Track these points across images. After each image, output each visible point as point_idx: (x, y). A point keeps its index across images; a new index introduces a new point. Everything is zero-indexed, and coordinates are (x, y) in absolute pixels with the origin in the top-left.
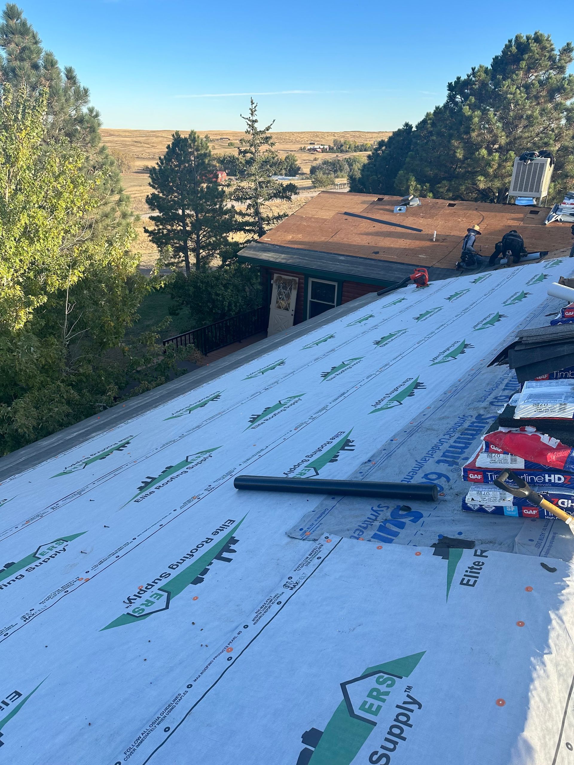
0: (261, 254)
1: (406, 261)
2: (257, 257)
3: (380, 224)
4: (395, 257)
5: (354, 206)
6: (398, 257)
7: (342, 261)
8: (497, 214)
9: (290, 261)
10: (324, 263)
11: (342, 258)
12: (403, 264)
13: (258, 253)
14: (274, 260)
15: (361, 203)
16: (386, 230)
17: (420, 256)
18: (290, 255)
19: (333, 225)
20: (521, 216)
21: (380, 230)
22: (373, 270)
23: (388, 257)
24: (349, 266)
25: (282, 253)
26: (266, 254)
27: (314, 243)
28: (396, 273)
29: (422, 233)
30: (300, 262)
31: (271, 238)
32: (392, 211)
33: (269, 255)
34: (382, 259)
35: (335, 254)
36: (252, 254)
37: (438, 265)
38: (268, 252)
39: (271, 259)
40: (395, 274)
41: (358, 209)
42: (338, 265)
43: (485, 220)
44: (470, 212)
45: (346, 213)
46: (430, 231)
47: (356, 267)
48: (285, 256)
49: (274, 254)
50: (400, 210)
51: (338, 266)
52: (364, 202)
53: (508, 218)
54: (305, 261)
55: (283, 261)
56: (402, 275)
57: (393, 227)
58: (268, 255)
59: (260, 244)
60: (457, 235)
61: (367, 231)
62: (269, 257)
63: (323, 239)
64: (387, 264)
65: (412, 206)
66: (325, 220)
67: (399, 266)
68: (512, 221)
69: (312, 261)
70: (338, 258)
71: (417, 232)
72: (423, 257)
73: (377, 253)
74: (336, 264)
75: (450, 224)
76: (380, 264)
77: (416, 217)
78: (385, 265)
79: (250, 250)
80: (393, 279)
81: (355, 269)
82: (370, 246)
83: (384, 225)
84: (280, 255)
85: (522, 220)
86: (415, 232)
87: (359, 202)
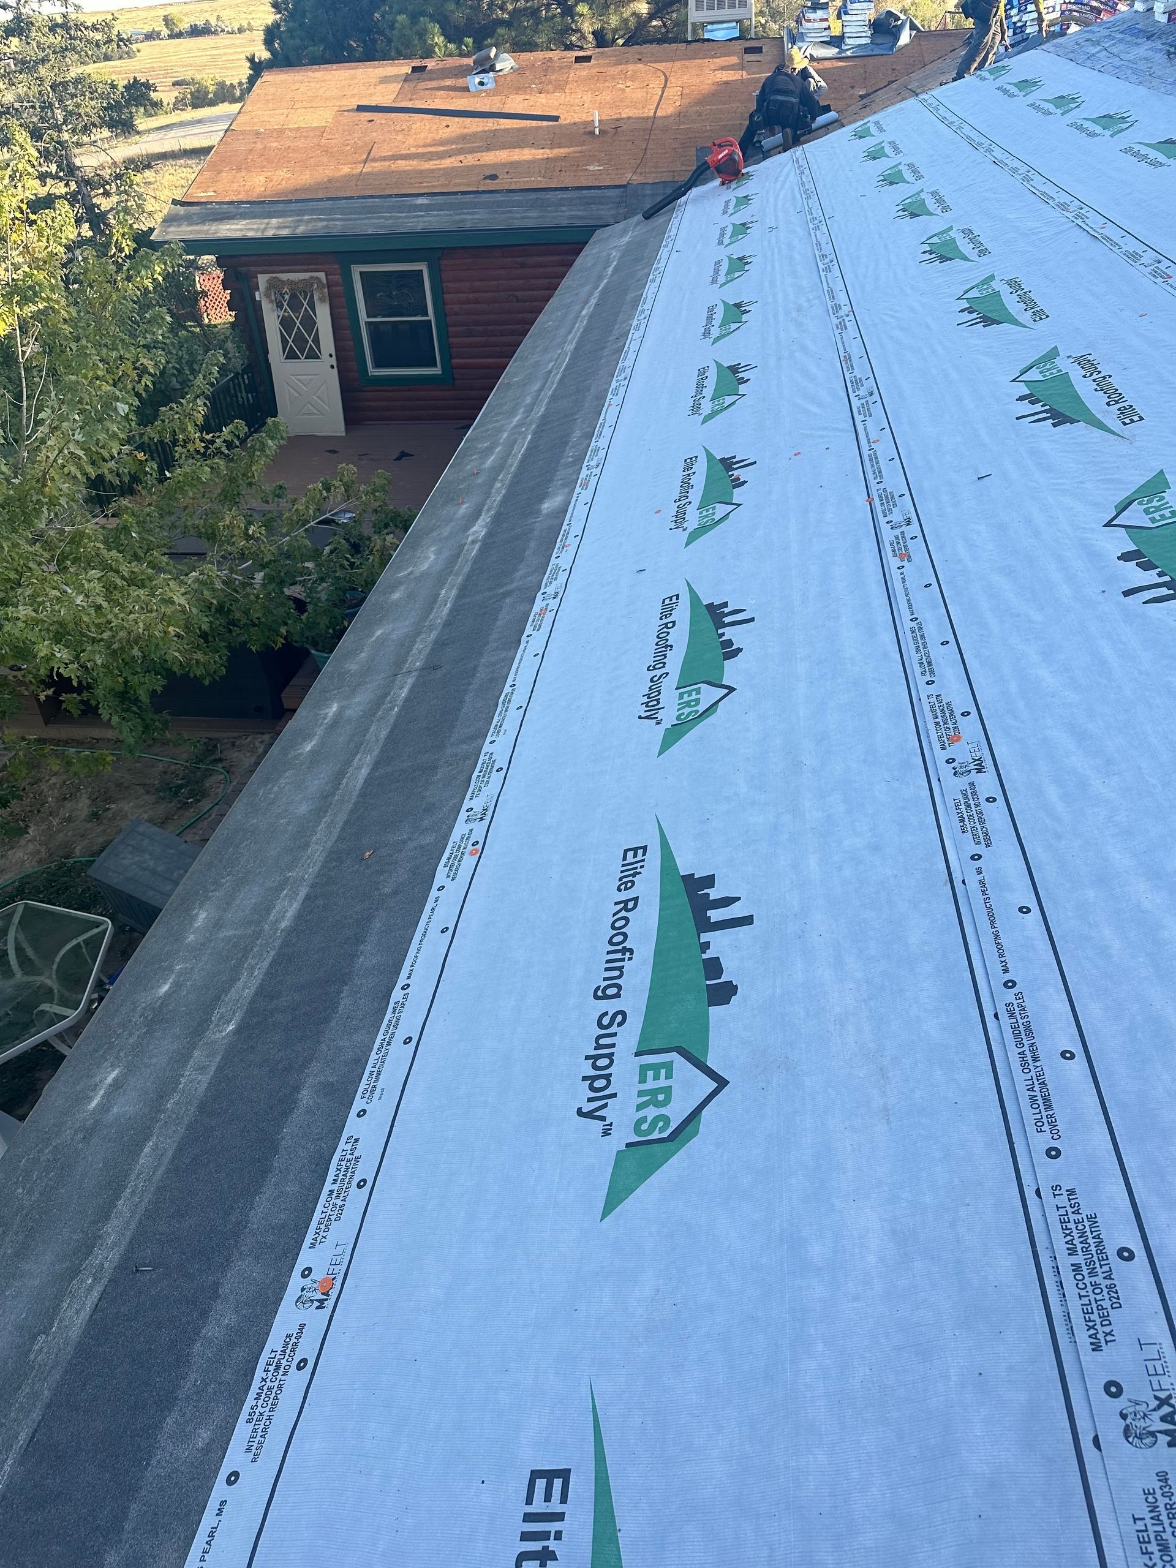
0: (214, 228)
1: (568, 181)
2: (210, 237)
3: (457, 119)
4: (539, 179)
5: (369, 92)
6: (544, 177)
7: (427, 208)
8: (687, 63)
9: (301, 230)
10: (386, 218)
11: (420, 201)
12: (566, 189)
13: (206, 228)
14: (259, 235)
15: (381, 82)
16: (479, 129)
17: (591, 168)
18: (290, 216)
19: (348, 137)
20: (734, 60)
21: (466, 130)
22: (510, 212)
23: (525, 182)
24: (451, 215)
25: (270, 215)
26: (228, 227)
27: (330, 181)
28: (564, 208)
29: (560, 121)
30: (327, 227)
31: (212, 189)
32: (467, 89)
33: (239, 227)
34: (513, 187)
35: (397, 196)
36: (191, 232)
37: (637, 179)
38: (232, 221)
39: (251, 234)
40: (562, 211)
41: (385, 96)
42: (422, 216)
43: (672, 79)
44: (631, 67)
45: (361, 109)
46: (576, 116)
47: (472, 214)
48: (280, 220)
49: (248, 221)
50: (481, 83)
51: (425, 219)
52: (385, 80)
53: (712, 67)
54: (338, 223)
55: (285, 232)
56: (579, 210)
57: (491, 120)
58: (233, 227)
59: (198, 208)
60: (634, 116)
61: (437, 137)
62: (241, 230)
63: (346, 170)
64: (533, 196)
65: (500, 73)
66: (322, 131)
67: (560, 195)
68: (724, 72)
69: (355, 220)
70: (413, 203)
71: (550, 123)
72: (597, 168)
73: (494, 177)
74: (418, 216)
75: (606, 96)
76: (517, 197)
77: (525, 93)
78: (531, 197)
79: (179, 226)
80: (566, 222)
81: (470, 217)
82: (467, 167)
83: (469, 120)
84: (266, 221)
85: (741, 67)
86: (545, 123)
87: (374, 81)
